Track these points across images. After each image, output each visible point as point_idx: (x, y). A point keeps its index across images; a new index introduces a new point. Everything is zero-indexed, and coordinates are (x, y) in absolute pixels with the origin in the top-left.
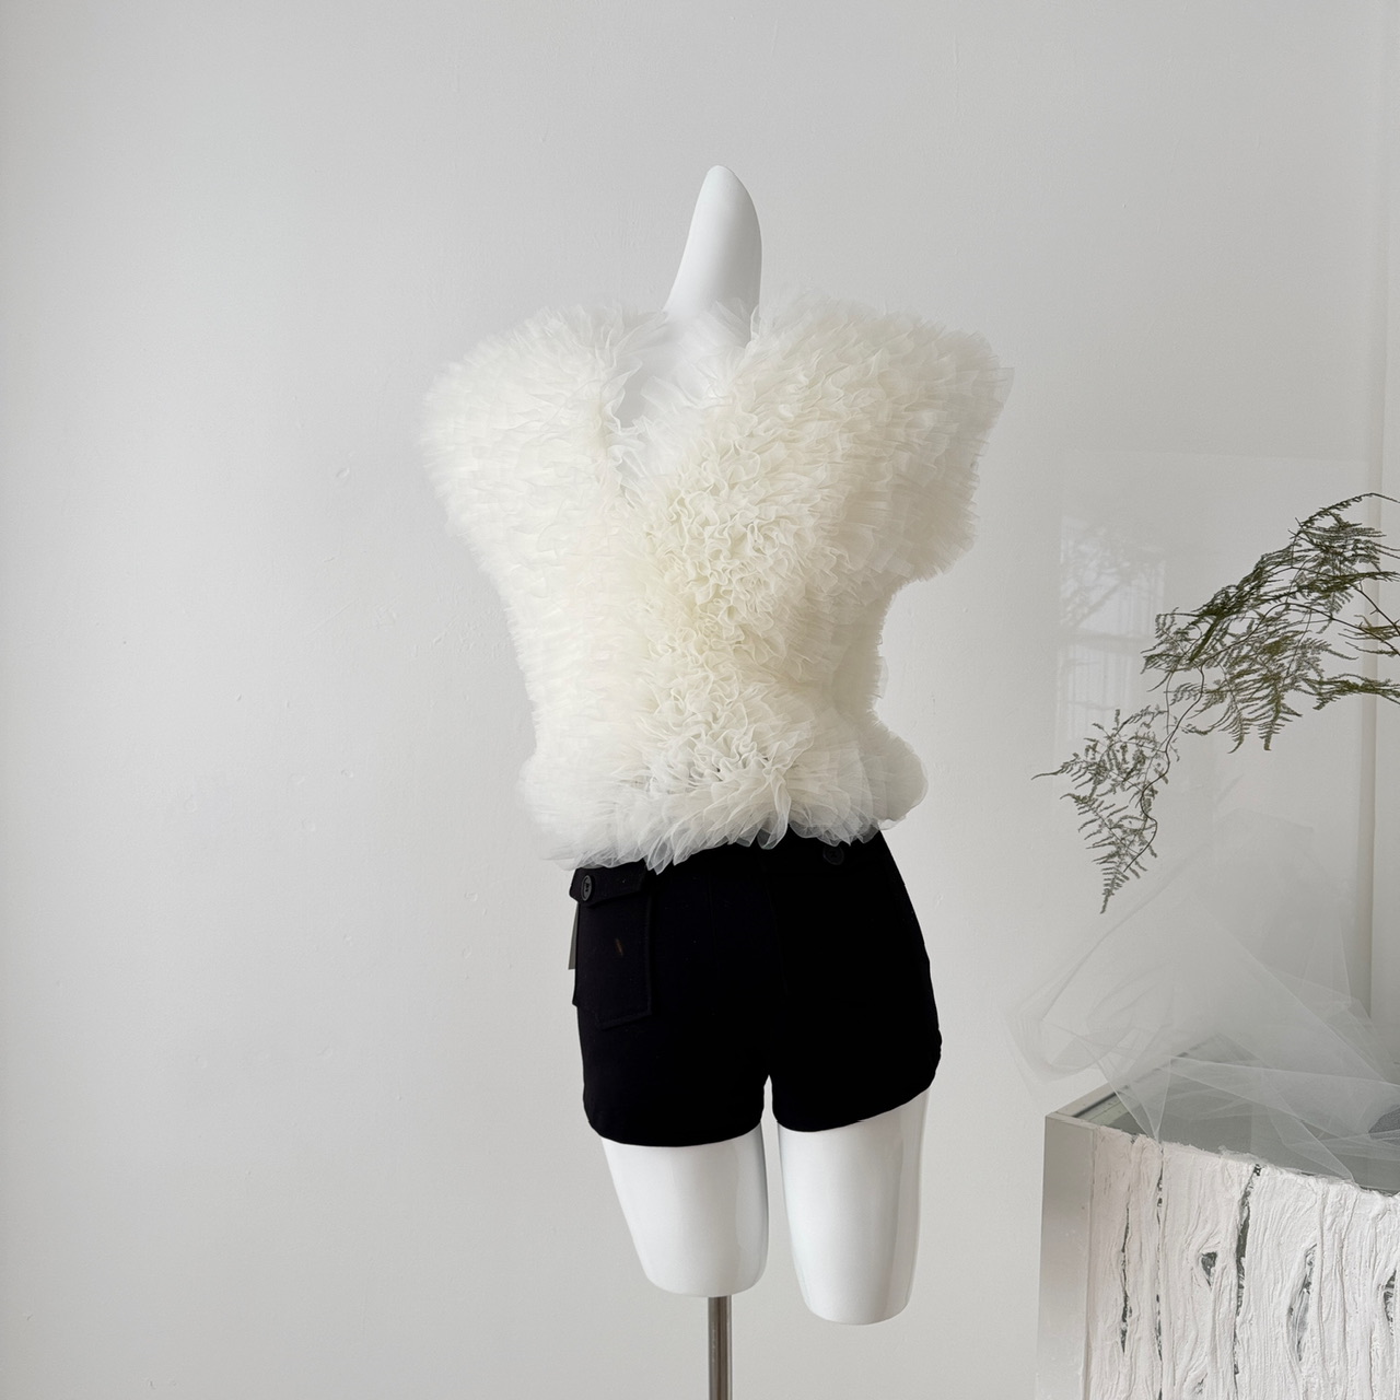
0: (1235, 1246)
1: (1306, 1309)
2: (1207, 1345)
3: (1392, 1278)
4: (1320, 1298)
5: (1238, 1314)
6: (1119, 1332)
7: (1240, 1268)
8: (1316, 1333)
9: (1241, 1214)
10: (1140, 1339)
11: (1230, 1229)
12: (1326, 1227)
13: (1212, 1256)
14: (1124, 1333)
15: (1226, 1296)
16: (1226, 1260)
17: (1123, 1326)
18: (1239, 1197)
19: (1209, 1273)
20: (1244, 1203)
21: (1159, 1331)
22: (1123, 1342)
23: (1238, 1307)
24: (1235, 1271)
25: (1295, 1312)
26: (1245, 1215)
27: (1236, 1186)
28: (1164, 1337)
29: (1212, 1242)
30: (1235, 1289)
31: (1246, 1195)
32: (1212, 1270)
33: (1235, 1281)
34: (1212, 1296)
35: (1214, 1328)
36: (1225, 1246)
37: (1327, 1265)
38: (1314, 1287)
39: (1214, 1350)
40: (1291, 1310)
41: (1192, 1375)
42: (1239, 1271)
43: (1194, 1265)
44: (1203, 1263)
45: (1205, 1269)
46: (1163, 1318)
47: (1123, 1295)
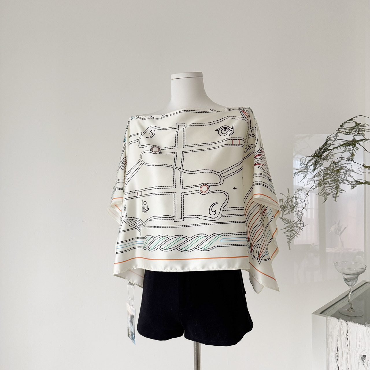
16: (369, 358)
29: (364, 352)
32: (365, 361)
34: (365, 369)
43: (359, 359)
44: (362, 358)
47: (337, 367)
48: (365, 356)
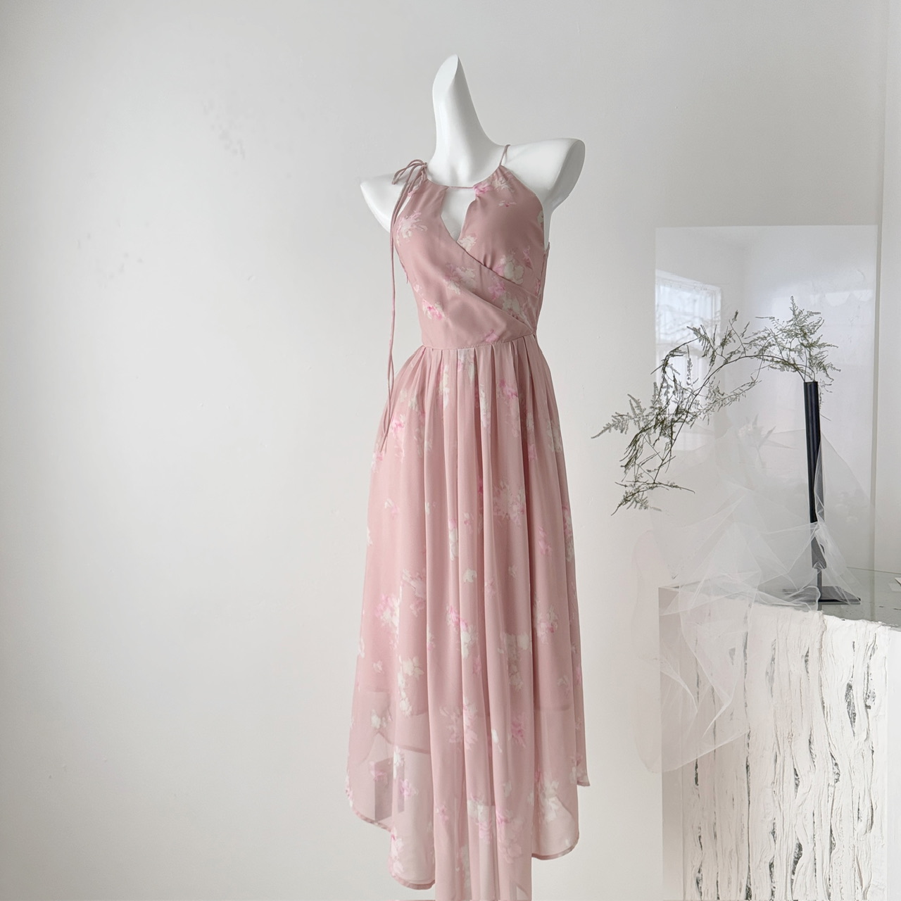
0: (742, 644)
1: (773, 672)
3: (808, 652)
4: (779, 665)
5: (745, 677)
8: (778, 682)
11: (742, 637)
12: (779, 630)
13: (733, 650)
16: (739, 652)
23: (745, 673)
25: (769, 674)
27: (741, 614)
28: (715, 694)
29: (733, 643)
30: (744, 664)
32: (733, 657)
33: (743, 661)
36: (738, 646)
37: (781, 648)
38: (776, 660)
42: (745, 656)
44: (730, 654)
45: (730, 657)
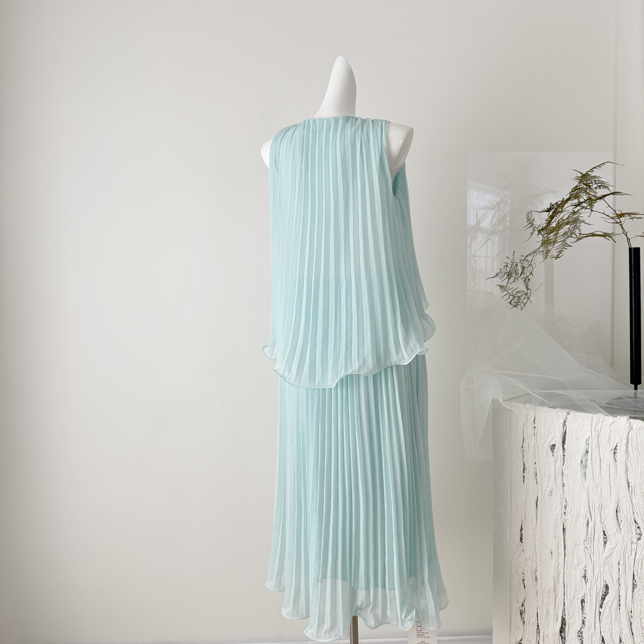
0: (561, 441)
1: (587, 461)
2: (553, 478)
3: (616, 446)
4: (592, 456)
5: (563, 465)
6: (522, 477)
7: (564, 449)
8: (591, 469)
9: (563, 429)
10: (529, 478)
11: (560, 435)
12: (593, 430)
14: (524, 477)
15: (559, 459)
16: (559, 446)
17: (523, 474)
18: (562, 422)
19: (553, 452)
20: (564, 425)
21: (536, 475)
22: (524, 480)
23: (564, 463)
24: (562, 450)
25: (583, 462)
26: (565, 429)
27: (561, 419)
28: (538, 477)
29: (554, 440)
30: (562, 456)
31: (565, 422)
32: (554, 451)
33: (562, 453)
34: (554, 460)
35: (555, 471)
36: (558, 442)
37: (594, 444)
38: (590, 453)
39: (555, 479)
40: (582, 461)
41: (548, 489)
42: (563, 450)
43: (548, 449)
44: (551, 448)
45: (552, 451)
46: (538, 470)
47: (523, 463)
48: (554, 446)
